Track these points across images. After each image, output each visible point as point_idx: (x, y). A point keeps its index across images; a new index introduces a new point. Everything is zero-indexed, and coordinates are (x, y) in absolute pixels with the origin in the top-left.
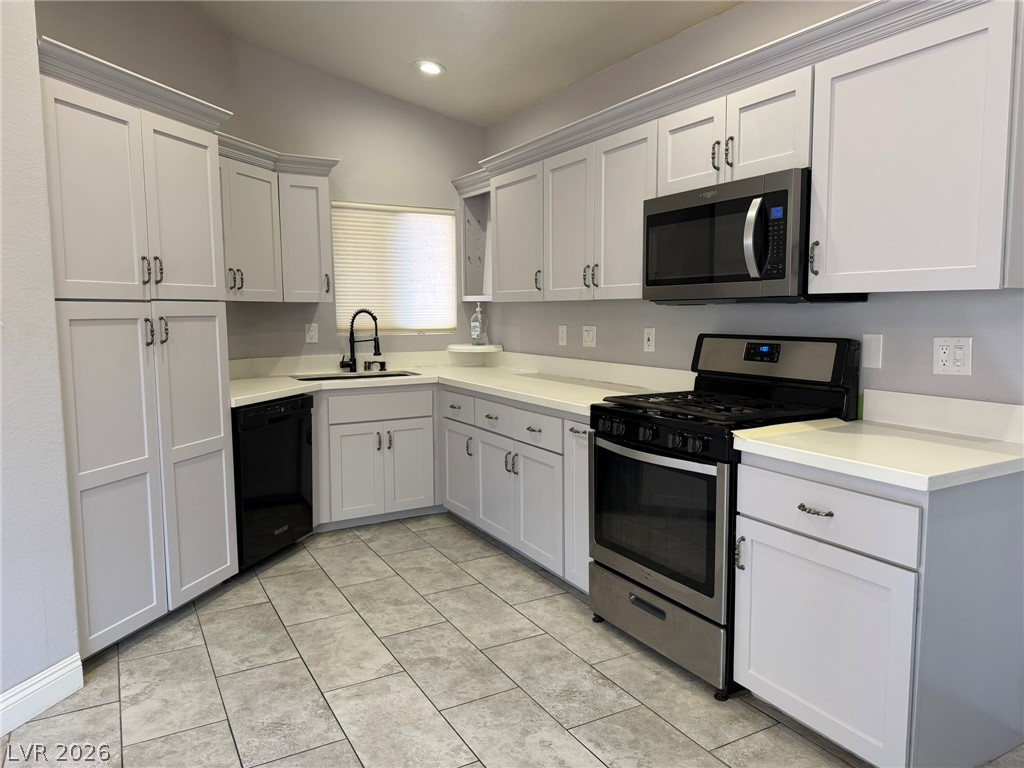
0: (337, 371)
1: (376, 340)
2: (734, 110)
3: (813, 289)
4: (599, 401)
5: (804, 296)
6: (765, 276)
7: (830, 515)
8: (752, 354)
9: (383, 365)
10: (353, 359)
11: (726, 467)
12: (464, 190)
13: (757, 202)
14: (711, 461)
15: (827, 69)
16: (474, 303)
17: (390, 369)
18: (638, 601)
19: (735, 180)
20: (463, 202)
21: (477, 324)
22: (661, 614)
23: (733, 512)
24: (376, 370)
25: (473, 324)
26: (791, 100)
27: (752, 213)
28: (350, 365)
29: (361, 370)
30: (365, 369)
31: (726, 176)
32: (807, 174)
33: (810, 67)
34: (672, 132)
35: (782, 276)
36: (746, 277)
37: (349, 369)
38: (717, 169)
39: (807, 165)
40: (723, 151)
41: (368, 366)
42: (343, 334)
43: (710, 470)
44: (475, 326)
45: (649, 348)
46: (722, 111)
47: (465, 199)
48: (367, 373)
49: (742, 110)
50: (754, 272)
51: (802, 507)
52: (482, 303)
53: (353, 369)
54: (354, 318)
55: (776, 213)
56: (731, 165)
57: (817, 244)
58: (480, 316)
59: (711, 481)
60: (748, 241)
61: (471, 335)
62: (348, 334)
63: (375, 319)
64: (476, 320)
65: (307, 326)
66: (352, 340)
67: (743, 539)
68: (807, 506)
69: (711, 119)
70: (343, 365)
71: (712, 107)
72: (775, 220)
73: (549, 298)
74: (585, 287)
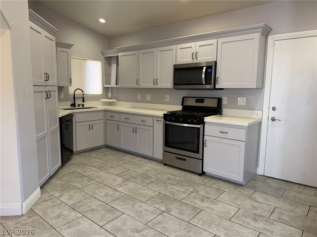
0: (69, 107)
1: (83, 98)
2: (197, 46)
3: (217, 87)
4: (166, 112)
5: (215, 88)
6: (206, 84)
7: (227, 133)
8: (197, 101)
9: (83, 105)
10: (75, 103)
11: (202, 125)
12: (104, 55)
13: (205, 68)
14: (199, 124)
15: (221, 40)
16: (109, 88)
17: (85, 106)
18: (178, 158)
19: (198, 62)
20: (104, 58)
21: (110, 93)
22: (185, 160)
23: (204, 135)
24: (81, 107)
25: (109, 93)
26: (212, 45)
27: (204, 70)
28: (73, 105)
29: (77, 107)
30: (78, 106)
31: (195, 61)
32: (216, 62)
33: (217, 39)
34: (180, 49)
35: (211, 84)
36: (202, 84)
37: (73, 106)
38: (193, 59)
39: (216, 60)
40: (195, 55)
41: (79, 105)
42: (71, 96)
43: (198, 126)
44: (110, 94)
45: (167, 100)
46: (195, 46)
47: (105, 57)
48: (79, 108)
49: (200, 46)
50: (204, 83)
51: (220, 132)
52: (111, 87)
53: (75, 106)
54: (75, 91)
55: (209, 70)
56: (197, 58)
57: (218, 77)
58: (110, 91)
59: (199, 129)
60: (203, 76)
61: (108, 96)
62: (73, 96)
63: (83, 91)
64: (109, 92)
65: (60, 93)
66: (74, 98)
67: (206, 140)
68: (221, 132)
69: (191, 47)
70: (72, 105)
71: (192, 44)
72: (209, 72)
73: (140, 87)
74: (153, 85)
